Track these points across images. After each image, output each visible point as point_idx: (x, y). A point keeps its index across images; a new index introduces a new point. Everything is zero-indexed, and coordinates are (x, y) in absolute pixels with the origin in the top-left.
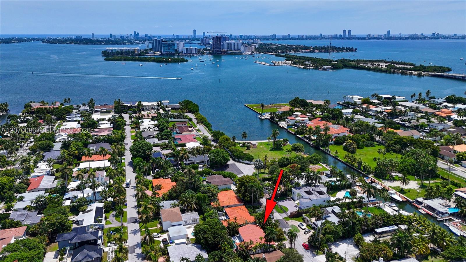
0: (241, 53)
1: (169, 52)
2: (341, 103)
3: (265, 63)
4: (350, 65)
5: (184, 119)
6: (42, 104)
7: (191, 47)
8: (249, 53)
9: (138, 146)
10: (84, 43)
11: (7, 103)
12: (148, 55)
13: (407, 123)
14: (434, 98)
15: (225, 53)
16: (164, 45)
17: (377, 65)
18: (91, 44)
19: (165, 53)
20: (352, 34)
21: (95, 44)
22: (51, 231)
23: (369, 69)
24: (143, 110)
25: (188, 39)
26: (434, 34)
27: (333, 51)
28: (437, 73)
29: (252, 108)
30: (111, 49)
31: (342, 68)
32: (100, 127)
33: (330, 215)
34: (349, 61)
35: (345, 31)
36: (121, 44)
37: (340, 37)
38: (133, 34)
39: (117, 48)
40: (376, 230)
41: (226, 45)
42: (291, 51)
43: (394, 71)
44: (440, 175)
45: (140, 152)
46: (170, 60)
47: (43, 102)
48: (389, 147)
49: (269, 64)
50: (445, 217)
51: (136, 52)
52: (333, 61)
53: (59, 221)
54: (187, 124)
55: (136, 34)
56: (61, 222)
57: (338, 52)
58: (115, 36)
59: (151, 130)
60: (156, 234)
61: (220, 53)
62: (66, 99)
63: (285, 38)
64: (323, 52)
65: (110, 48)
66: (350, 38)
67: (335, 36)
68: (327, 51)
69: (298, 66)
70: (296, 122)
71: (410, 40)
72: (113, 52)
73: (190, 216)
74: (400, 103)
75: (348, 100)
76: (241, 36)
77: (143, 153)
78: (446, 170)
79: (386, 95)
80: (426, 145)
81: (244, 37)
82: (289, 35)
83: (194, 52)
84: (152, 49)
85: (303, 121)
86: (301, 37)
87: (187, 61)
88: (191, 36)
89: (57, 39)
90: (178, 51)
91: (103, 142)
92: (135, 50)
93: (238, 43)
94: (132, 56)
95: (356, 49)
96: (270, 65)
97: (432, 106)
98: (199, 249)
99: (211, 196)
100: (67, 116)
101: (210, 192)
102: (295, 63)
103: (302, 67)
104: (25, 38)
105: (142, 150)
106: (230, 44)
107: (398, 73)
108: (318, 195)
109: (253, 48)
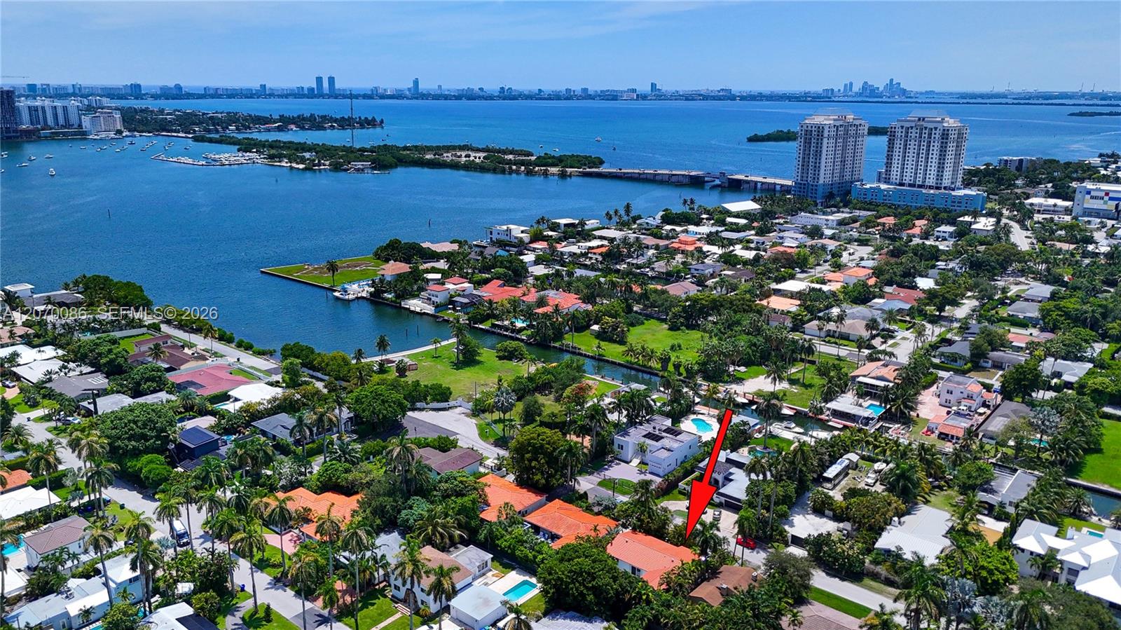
0: (85, 133)
2: (484, 244)
3: (190, 161)
4: (411, 159)
5: (135, 327)
8: (112, 135)
14: (639, 217)
15: (31, 136)
17: (466, 157)
20: (337, 86)
23: (455, 166)
26: (502, 88)
27: (335, 127)
28: (589, 168)
29: (291, 275)
31: (396, 166)
33: (731, 471)
35: (319, 80)
37: (311, 94)
40: (825, 475)
42: (228, 128)
43: (510, 168)
49: (204, 163)
52: (366, 151)
54: (169, 342)
57: (345, 128)
61: (17, 137)
63: (166, 94)
64: (308, 129)
66: (334, 94)
67: (298, 91)
68: (319, 126)
69: (287, 165)
70: (450, 296)
71: (464, 101)
73: (465, 558)
74: (597, 233)
75: (498, 237)
77: (158, 437)
79: (564, 218)
82: (178, 87)
85: (464, 291)
86: (213, 92)
93: (65, 109)
95: (382, 122)
96: (208, 164)
97: (656, 234)
98: (580, 620)
101: (471, 490)
102: (274, 157)
103: (301, 166)
106: (39, 108)
107: (517, 172)
108: (674, 437)
109: (118, 120)
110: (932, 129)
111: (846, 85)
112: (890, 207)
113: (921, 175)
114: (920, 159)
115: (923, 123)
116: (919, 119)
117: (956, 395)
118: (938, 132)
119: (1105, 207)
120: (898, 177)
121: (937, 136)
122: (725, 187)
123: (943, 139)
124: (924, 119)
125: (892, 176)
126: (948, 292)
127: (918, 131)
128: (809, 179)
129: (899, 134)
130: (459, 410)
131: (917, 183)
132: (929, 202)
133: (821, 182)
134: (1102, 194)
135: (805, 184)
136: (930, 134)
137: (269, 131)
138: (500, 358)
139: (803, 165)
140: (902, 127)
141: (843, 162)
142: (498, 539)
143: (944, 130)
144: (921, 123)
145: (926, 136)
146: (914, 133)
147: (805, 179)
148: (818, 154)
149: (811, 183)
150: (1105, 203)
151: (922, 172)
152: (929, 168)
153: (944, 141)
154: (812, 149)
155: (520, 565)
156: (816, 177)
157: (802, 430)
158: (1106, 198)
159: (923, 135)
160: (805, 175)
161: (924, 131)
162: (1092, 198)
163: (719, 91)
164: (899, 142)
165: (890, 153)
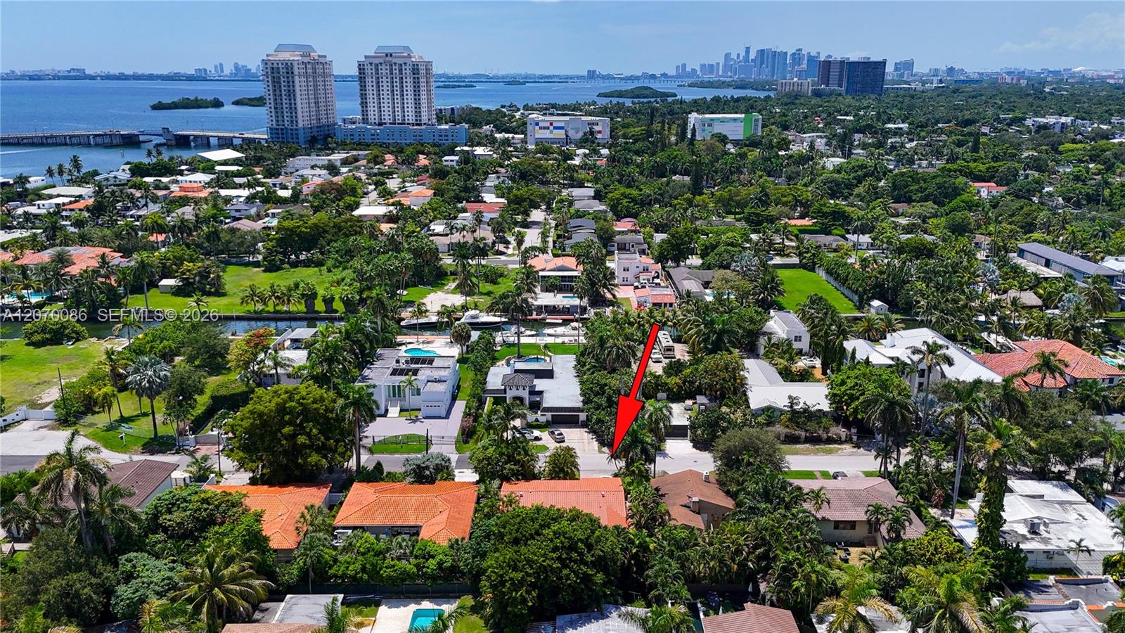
14: (96, 173)
33: (535, 381)
97: (140, 185)
108: (430, 366)
110: (401, 65)
111: (216, 67)
112: (381, 146)
113: (400, 113)
114: (396, 97)
115: (390, 59)
116: (387, 55)
117: (633, 270)
118: (408, 67)
119: (551, 136)
120: (376, 117)
121: (408, 72)
122: (171, 145)
123: (414, 74)
124: (391, 55)
125: (369, 117)
126: (532, 194)
127: (388, 67)
128: (286, 123)
129: (370, 72)
130: (26, 425)
131: (397, 121)
132: (418, 138)
133: (300, 125)
134: (548, 124)
135: (282, 129)
136: (401, 70)
138: (37, 345)
139: (276, 108)
140: (371, 64)
141: (317, 103)
142: (330, 568)
143: (414, 65)
144: (389, 59)
145: (397, 71)
146: (384, 70)
147: (281, 123)
148: (291, 94)
149: (290, 127)
150: (551, 132)
151: (399, 109)
152: (406, 105)
153: (416, 76)
154: (283, 88)
155: (381, 593)
156: (294, 120)
157: (533, 333)
158: (551, 128)
159: (394, 72)
160: (280, 118)
161: (394, 67)
162: (541, 128)
163: (69, 72)
164: (370, 80)
165: (364, 92)
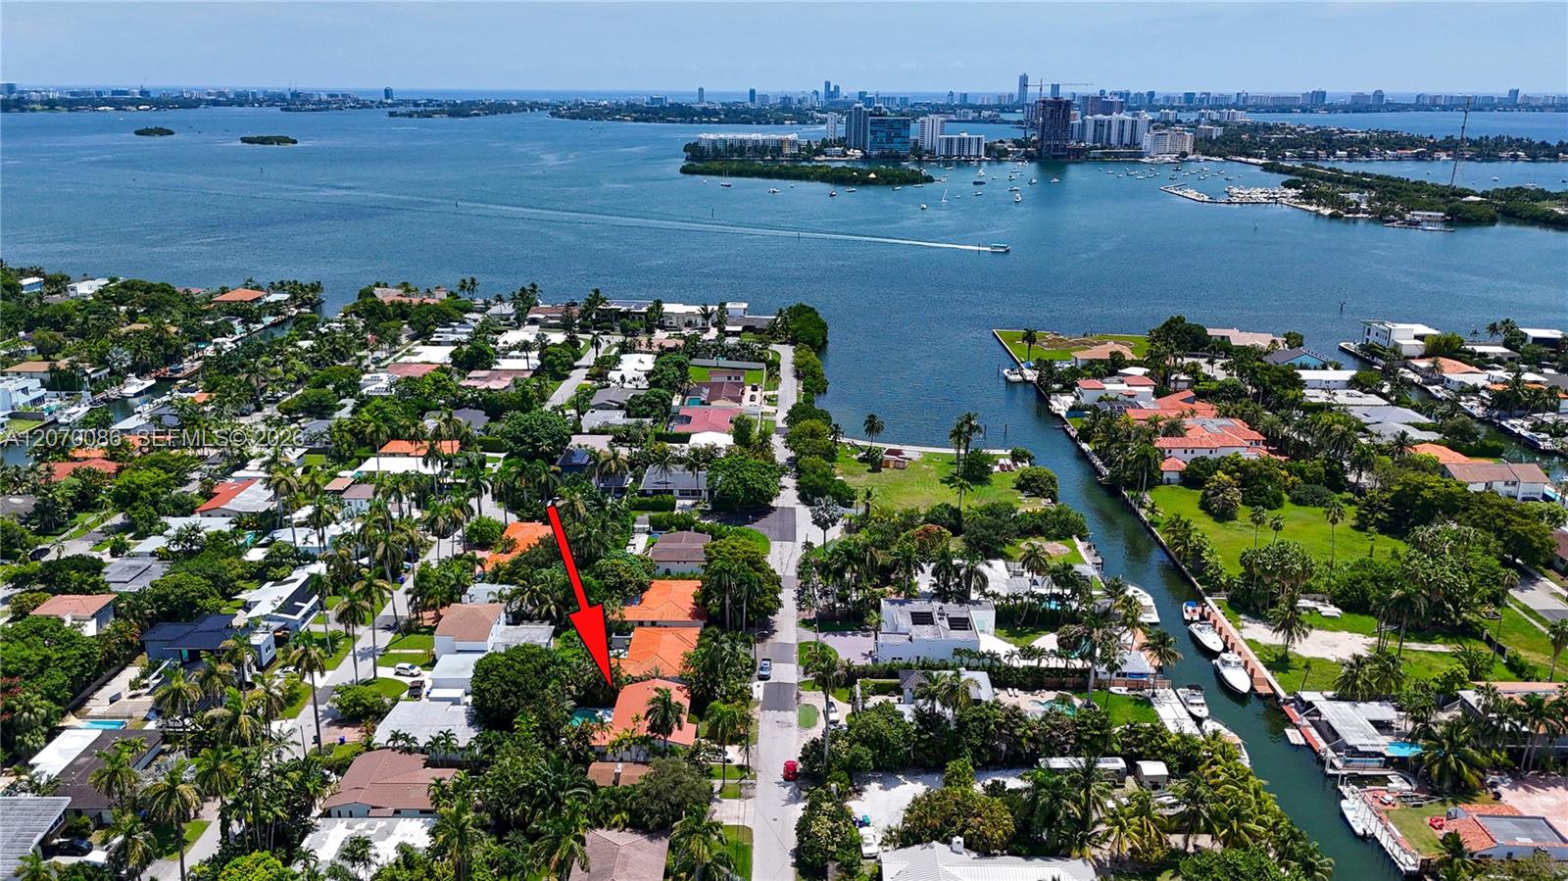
0: (1141, 155)
1: (891, 149)
2: (1352, 347)
3: (1196, 194)
4: (1530, 213)
5: (755, 361)
6: (400, 291)
7: (965, 135)
8: (1172, 158)
9: (521, 425)
10: (662, 120)
11: (319, 283)
12: (823, 158)
13: (1547, 436)
15: (1080, 156)
16: (874, 128)
18: (681, 122)
19: (874, 153)
21: (692, 122)
22: (152, 613)
24: (663, 328)
25: (988, 108)
27: (1515, 158)
30: (712, 137)
31: (1492, 221)
32: (497, 367)
34: (1543, 195)
36: (768, 123)
38: (822, 90)
39: (730, 136)
41: (1093, 127)
42: (1334, 154)
44: (1483, 630)
45: (523, 442)
46: (872, 176)
47: (405, 284)
48: (1370, 512)
49: (1206, 198)
50: (1360, 768)
51: (787, 150)
52: (1465, 193)
53: (178, 591)
54: (741, 379)
55: (832, 89)
56: (182, 594)
57: (1534, 159)
58: (765, 97)
59: (626, 385)
60: (407, 665)
61: (1064, 156)
62: (464, 281)
63: (1359, 105)
64: (1467, 159)
65: (711, 135)
68: (1489, 155)
69: (1313, 208)
70: (1101, 399)
72: (715, 148)
73: (526, 632)
75: (1376, 339)
76: (1189, 97)
77: (532, 445)
78: (1540, 619)
79: (1547, 328)
80: (1499, 516)
81: (1201, 100)
82: (1379, 95)
83: (974, 152)
84: (845, 139)
85: (1131, 396)
86: (1428, 102)
87: (929, 180)
88: (1011, 96)
89: (597, 106)
90: (920, 149)
91: (471, 408)
92: (782, 141)
93: (1134, 124)
94: (773, 160)
99: (614, 588)
100: (438, 329)
102: (1308, 197)
103: (1328, 211)
104: (515, 103)
105: (530, 436)
106: (1106, 123)
109: (1188, 139)
137: (1400, 159)
